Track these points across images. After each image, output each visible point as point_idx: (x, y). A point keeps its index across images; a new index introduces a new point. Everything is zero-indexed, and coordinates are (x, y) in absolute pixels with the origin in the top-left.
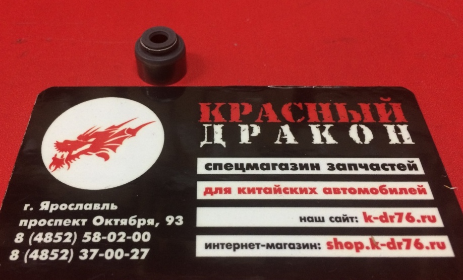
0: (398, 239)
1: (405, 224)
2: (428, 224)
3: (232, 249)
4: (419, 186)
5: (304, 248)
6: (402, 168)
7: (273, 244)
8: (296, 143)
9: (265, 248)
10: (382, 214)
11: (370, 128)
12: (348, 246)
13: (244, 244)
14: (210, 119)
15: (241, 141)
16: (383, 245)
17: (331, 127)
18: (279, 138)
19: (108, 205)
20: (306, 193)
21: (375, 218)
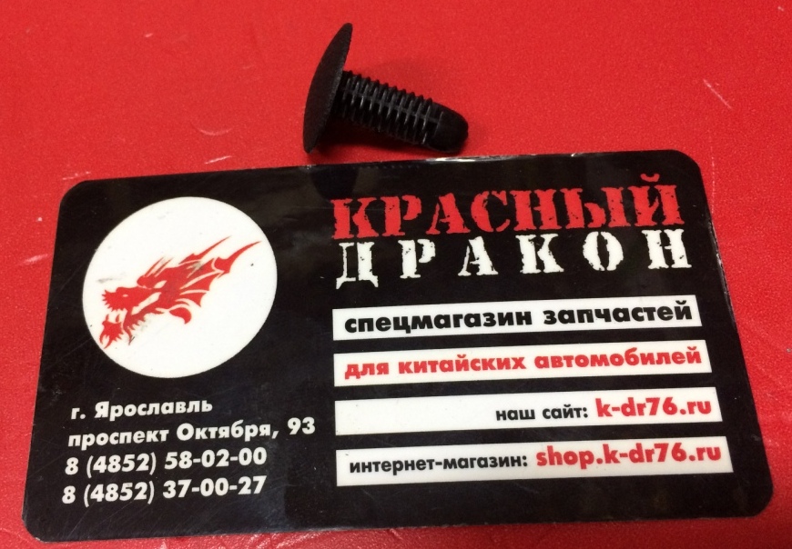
0: (648, 444)
1: (662, 418)
2: (698, 417)
3: (392, 471)
4: (689, 348)
5: (501, 465)
6: (666, 316)
7: (453, 461)
8: (495, 273)
9: (442, 466)
10: (627, 402)
11: (619, 239)
12: (570, 458)
13: (410, 462)
14: (351, 233)
15: (402, 274)
16: (623, 455)
17: (553, 239)
18: (465, 266)
19: (197, 403)
20: (508, 368)
21: (615, 409)
